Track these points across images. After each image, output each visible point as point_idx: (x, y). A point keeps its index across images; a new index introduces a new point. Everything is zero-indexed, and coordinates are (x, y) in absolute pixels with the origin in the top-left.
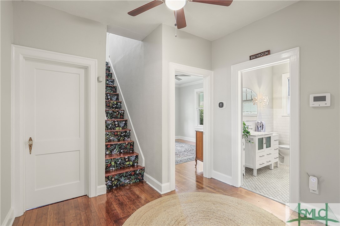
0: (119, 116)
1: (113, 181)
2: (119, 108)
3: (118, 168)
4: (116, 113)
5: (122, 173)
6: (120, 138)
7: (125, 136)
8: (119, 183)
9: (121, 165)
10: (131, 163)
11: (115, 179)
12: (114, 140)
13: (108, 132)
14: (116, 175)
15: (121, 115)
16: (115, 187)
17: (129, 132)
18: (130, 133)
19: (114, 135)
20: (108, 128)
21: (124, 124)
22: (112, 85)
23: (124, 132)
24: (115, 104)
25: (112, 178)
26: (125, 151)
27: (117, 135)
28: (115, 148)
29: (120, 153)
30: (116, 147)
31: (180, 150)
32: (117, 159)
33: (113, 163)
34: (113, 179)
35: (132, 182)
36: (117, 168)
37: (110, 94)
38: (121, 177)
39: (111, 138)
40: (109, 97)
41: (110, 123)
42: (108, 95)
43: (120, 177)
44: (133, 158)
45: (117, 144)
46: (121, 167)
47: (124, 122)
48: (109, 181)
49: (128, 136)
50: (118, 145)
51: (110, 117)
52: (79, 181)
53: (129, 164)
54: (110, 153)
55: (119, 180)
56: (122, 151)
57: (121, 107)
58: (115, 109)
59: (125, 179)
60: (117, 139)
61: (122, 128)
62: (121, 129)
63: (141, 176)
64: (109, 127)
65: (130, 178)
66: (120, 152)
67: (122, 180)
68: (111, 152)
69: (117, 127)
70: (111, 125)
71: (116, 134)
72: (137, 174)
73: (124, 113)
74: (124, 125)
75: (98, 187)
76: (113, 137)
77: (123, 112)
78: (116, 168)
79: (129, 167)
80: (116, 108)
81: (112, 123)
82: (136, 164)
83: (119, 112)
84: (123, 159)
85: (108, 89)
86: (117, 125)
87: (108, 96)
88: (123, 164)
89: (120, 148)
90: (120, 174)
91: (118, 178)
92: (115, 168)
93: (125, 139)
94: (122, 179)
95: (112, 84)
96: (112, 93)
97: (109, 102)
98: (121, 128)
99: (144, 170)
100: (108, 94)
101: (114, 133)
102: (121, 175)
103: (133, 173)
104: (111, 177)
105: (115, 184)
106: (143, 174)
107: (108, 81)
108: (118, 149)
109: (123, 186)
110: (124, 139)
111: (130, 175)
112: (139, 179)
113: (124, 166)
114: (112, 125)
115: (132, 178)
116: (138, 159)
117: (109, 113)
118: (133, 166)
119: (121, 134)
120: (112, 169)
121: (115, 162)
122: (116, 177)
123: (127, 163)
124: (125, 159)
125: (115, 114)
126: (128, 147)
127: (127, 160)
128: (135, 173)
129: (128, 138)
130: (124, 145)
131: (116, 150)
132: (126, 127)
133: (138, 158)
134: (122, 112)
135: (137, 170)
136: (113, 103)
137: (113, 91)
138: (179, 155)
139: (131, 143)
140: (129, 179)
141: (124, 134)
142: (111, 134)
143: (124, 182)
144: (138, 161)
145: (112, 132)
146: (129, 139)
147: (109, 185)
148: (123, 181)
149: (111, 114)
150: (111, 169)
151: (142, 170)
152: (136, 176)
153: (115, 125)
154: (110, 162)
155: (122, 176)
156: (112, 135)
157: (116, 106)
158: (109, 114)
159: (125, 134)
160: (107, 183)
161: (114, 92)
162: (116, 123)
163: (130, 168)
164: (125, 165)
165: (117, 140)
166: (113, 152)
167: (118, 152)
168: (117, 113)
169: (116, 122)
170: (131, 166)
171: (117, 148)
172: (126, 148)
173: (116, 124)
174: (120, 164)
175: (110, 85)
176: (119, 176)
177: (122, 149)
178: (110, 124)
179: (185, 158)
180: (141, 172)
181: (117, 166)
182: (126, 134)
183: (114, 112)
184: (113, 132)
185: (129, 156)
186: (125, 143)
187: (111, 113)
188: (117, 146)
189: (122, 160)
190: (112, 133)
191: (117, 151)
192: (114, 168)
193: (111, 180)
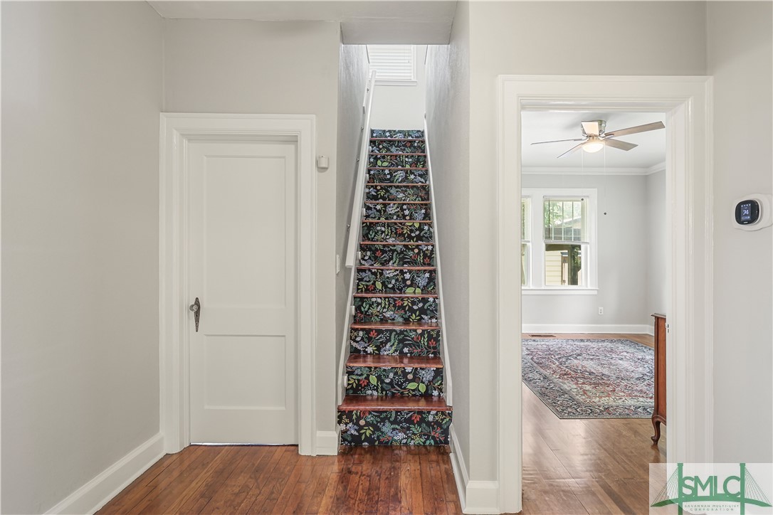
0: (420, 259)
1: (361, 428)
2: (427, 238)
3: (386, 394)
4: (413, 250)
5: (386, 412)
6: (409, 316)
7: (423, 311)
8: (378, 437)
9: (393, 387)
10: (422, 388)
11: (367, 424)
12: (393, 319)
13: (381, 298)
14: (370, 413)
15: (425, 256)
16: (366, 444)
17: (434, 301)
18: (436, 305)
19: (394, 306)
20: (386, 287)
21: (427, 280)
22: (422, 182)
23: (419, 301)
24: (417, 230)
25: (359, 418)
26: (416, 351)
27: (402, 307)
28: (389, 340)
29: (402, 355)
30: (390, 337)
31: (627, 371)
32: (385, 370)
33: (373, 380)
34: (362, 422)
35: (412, 441)
36: (384, 393)
37: (408, 204)
38: (384, 422)
39: (388, 315)
40: (407, 212)
41: (391, 275)
42: (405, 207)
43: (379, 420)
44: (427, 376)
45: (395, 330)
46: (393, 394)
47: (427, 275)
48: (351, 425)
49: (432, 311)
50: (397, 333)
51: (397, 261)
52: (283, 408)
53: (417, 389)
54: (377, 352)
55: (377, 429)
56: (406, 350)
57: (431, 237)
58: (417, 241)
59: (394, 429)
60: (402, 317)
61: (422, 290)
62: (419, 293)
63: (442, 433)
64: (390, 286)
65: (409, 429)
66: (401, 352)
67: (384, 429)
68: (379, 348)
69: (409, 286)
70: (393, 281)
71: (399, 303)
72: (429, 424)
73: (432, 250)
74: (428, 283)
75: (319, 434)
76: (392, 310)
77: (430, 248)
78: (382, 393)
79: (416, 397)
80: (419, 238)
81: (398, 275)
82: (435, 393)
83: (420, 247)
84: (400, 372)
85: (409, 194)
86: (409, 283)
87: (405, 210)
88: (400, 386)
89: (401, 341)
90: (380, 412)
91: (375, 422)
92: (377, 391)
93: (423, 321)
94: (387, 428)
95: (422, 180)
96: (419, 202)
97: (401, 223)
98: (418, 290)
99: (450, 415)
100: (405, 204)
101: (395, 300)
102: (382, 416)
103: (417, 418)
104: (356, 414)
105: (366, 435)
106: (448, 427)
107: (413, 173)
108: (396, 343)
109: (388, 446)
110: (419, 320)
111: (409, 421)
112: (434, 438)
113: (402, 393)
114: (397, 280)
115: (413, 429)
116: (442, 380)
117: (395, 250)
118: (427, 396)
119: (412, 305)
120: (372, 395)
121: (379, 378)
122: (370, 418)
123: (412, 386)
124: (405, 374)
125: (411, 253)
126: (424, 341)
127: (410, 377)
128: (422, 420)
129: (431, 318)
130: (413, 334)
131: (391, 346)
132: (433, 288)
133: (442, 377)
134: (427, 250)
135: (429, 412)
136: (410, 226)
137: (421, 197)
138: (610, 388)
139: (432, 333)
140: (405, 430)
141: (421, 305)
142: (387, 303)
143: (392, 435)
144: (441, 384)
145: (388, 298)
146: (434, 320)
147: (352, 434)
148: (389, 434)
149: (399, 254)
150: (369, 392)
151: (443, 413)
152: (426, 428)
153: (404, 280)
154: (365, 376)
155: (386, 418)
156: (389, 305)
157: (417, 233)
158: (396, 253)
159: (423, 306)
160: (348, 427)
161: (422, 200)
162: (407, 276)
163: (419, 401)
164: (405, 388)
165: (401, 320)
166: (382, 350)
167: (396, 351)
168: (416, 251)
169: (406, 273)
170: (422, 395)
171: (392, 341)
172: (417, 344)
173: (408, 280)
174: (391, 383)
175: (417, 183)
176: (378, 417)
177: (406, 346)
178: (392, 278)
179: (630, 402)
180: (443, 420)
181: (383, 389)
182: (425, 307)
183: (409, 249)
184: (392, 298)
185: (417, 369)
186: (415, 331)
187: (402, 252)
188: (393, 336)
189: (396, 374)
190: (389, 301)
191: (393, 348)
192: (375, 393)
193: (357, 424)
